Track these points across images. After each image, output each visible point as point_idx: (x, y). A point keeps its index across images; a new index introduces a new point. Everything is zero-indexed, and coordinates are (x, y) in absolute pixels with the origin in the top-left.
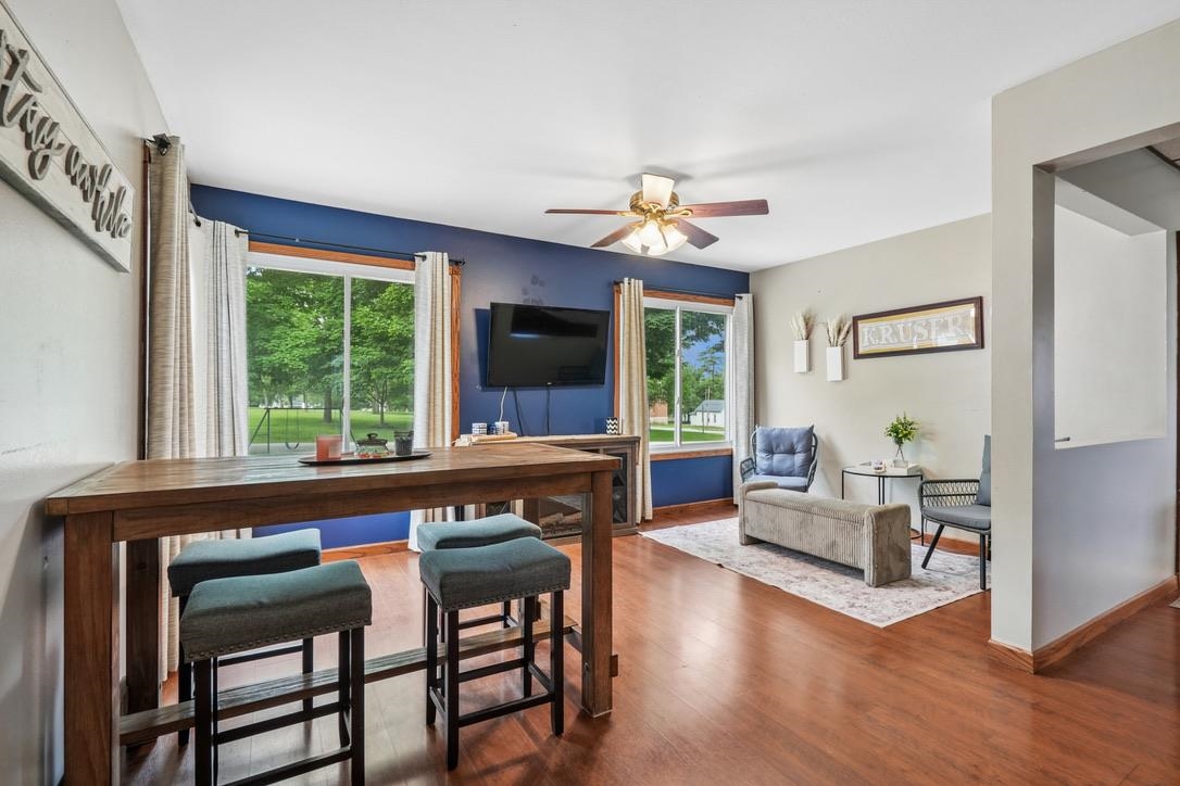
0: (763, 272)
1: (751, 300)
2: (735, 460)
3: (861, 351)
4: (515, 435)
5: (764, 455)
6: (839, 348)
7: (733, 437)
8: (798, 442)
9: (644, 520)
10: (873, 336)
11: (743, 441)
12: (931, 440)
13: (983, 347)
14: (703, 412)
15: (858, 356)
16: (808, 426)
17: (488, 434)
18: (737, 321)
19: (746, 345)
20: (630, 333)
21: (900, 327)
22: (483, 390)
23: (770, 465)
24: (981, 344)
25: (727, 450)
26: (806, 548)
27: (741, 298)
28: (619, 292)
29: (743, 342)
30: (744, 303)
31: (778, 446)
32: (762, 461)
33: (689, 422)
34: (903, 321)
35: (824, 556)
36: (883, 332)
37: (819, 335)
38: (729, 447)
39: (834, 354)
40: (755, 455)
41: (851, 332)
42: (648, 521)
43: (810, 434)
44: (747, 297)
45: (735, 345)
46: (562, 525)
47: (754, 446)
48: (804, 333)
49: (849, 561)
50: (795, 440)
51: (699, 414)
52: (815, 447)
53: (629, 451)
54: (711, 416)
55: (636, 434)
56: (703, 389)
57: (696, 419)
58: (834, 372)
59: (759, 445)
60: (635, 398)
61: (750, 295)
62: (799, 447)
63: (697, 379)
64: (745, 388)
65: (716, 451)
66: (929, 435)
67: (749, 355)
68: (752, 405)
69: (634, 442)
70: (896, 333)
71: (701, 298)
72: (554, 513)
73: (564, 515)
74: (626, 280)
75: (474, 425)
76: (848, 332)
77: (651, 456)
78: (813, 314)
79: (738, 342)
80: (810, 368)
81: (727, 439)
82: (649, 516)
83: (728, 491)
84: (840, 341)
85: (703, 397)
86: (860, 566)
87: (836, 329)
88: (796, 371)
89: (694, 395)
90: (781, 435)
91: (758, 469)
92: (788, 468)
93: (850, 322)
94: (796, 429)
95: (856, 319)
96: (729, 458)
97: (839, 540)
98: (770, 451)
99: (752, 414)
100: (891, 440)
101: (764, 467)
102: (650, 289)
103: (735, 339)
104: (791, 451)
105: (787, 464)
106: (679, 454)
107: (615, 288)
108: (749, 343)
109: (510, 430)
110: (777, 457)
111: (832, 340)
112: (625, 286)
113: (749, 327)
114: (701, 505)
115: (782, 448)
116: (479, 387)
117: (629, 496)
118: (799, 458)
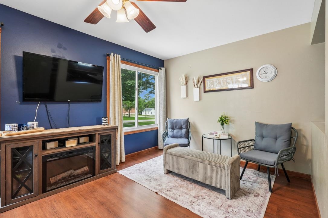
0: (169, 60)
1: (165, 70)
2: (159, 131)
3: (207, 89)
4: (43, 129)
5: (171, 130)
6: (198, 88)
7: (158, 123)
8: (184, 124)
9: (121, 162)
10: (211, 84)
11: (162, 124)
12: (233, 123)
13: (253, 88)
14: (145, 111)
15: (205, 92)
16: (186, 118)
17: (19, 129)
18: (160, 79)
19: (163, 87)
20: (114, 79)
21: (222, 80)
22: (21, 104)
23: (173, 134)
24: (252, 87)
25: (156, 128)
26: (195, 178)
27: (161, 69)
28: (109, 59)
29: (162, 86)
30: (162, 71)
31: (176, 126)
32: (170, 132)
33: (142, 114)
34: (222, 78)
35: (205, 182)
36: (215, 82)
37: (190, 83)
38: (156, 126)
39: (196, 91)
40: (167, 130)
41: (203, 82)
42: (123, 162)
43: (187, 121)
44: (163, 69)
45: (159, 87)
46: (73, 176)
47: (167, 126)
48: (185, 82)
49: (218, 186)
50: (182, 124)
51: (144, 112)
52: (189, 126)
53: (112, 133)
54: (148, 112)
55: (117, 125)
56: (146, 105)
57: (144, 113)
58: (196, 97)
59: (169, 126)
60: (117, 108)
61: (164, 68)
62: (184, 127)
63: (144, 102)
64: (163, 104)
65: (152, 129)
66: (233, 121)
67: (164, 91)
68: (165, 110)
69: (115, 129)
70: (220, 83)
71: (146, 67)
72: (68, 170)
73: (74, 170)
74: (112, 54)
75: (6, 125)
76: (201, 82)
77: (124, 133)
78: (188, 75)
79: (160, 86)
80: (187, 96)
81: (156, 123)
82: (124, 160)
83: (156, 143)
84: (198, 86)
85: (146, 107)
86: (224, 188)
87: (197, 81)
88: (182, 97)
89: (143, 107)
90: (177, 122)
91: (168, 136)
92: (180, 135)
93: (202, 79)
94: (182, 119)
95: (205, 77)
96: (157, 131)
97: (212, 175)
98: (173, 128)
99: (165, 114)
100: (220, 124)
101: (171, 135)
102: (124, 60)
103: (159, 85)
104: (181, 128)
105: (179, 134)
106: (137, 131)
107: (107, 57)
108: (164, 86)
109: (39, 126)
110: (176, 131)
111: (195, 85)
112: (112, 57)
113: (164, 80)
114: (146, 151)
115: (177, 127)
116: (18, 102)
117: (113, 154)
118: (184, 131)
